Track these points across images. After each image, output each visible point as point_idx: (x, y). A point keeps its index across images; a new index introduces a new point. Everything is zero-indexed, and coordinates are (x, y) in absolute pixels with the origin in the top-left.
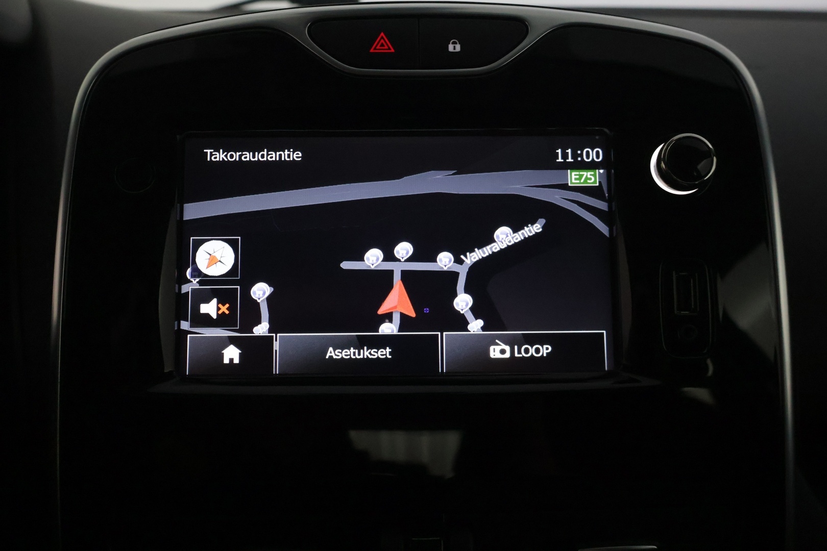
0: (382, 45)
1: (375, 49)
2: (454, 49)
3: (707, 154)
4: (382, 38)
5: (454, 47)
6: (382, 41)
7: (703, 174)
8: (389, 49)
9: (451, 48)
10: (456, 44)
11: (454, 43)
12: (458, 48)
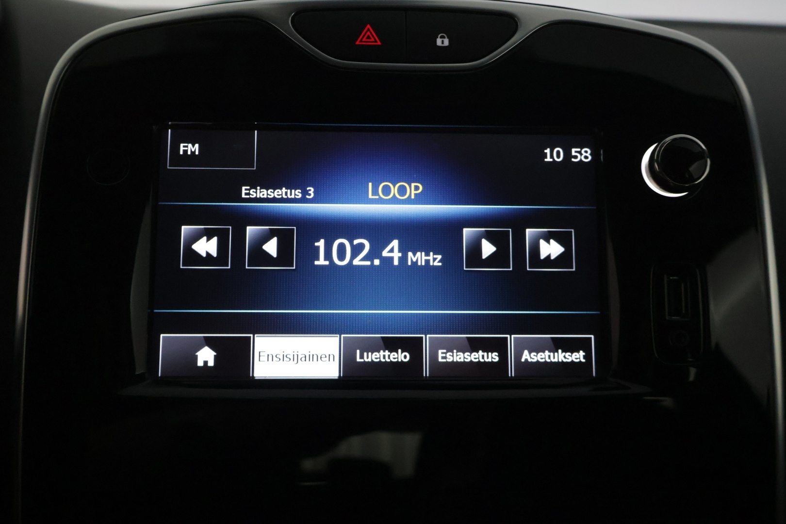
0: (369, 37)
1: (361, 41)
2: (443, 43)
3: (700, 156)
4: (368, 30)
5: (442, 42)
6: (368, 33)
7: (695, 177)
8: (376, 41)
9: (439, 42)
10: (445, 38)
11: (442, 37)
12: (446, 42)
